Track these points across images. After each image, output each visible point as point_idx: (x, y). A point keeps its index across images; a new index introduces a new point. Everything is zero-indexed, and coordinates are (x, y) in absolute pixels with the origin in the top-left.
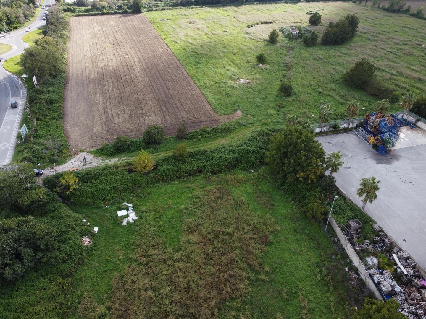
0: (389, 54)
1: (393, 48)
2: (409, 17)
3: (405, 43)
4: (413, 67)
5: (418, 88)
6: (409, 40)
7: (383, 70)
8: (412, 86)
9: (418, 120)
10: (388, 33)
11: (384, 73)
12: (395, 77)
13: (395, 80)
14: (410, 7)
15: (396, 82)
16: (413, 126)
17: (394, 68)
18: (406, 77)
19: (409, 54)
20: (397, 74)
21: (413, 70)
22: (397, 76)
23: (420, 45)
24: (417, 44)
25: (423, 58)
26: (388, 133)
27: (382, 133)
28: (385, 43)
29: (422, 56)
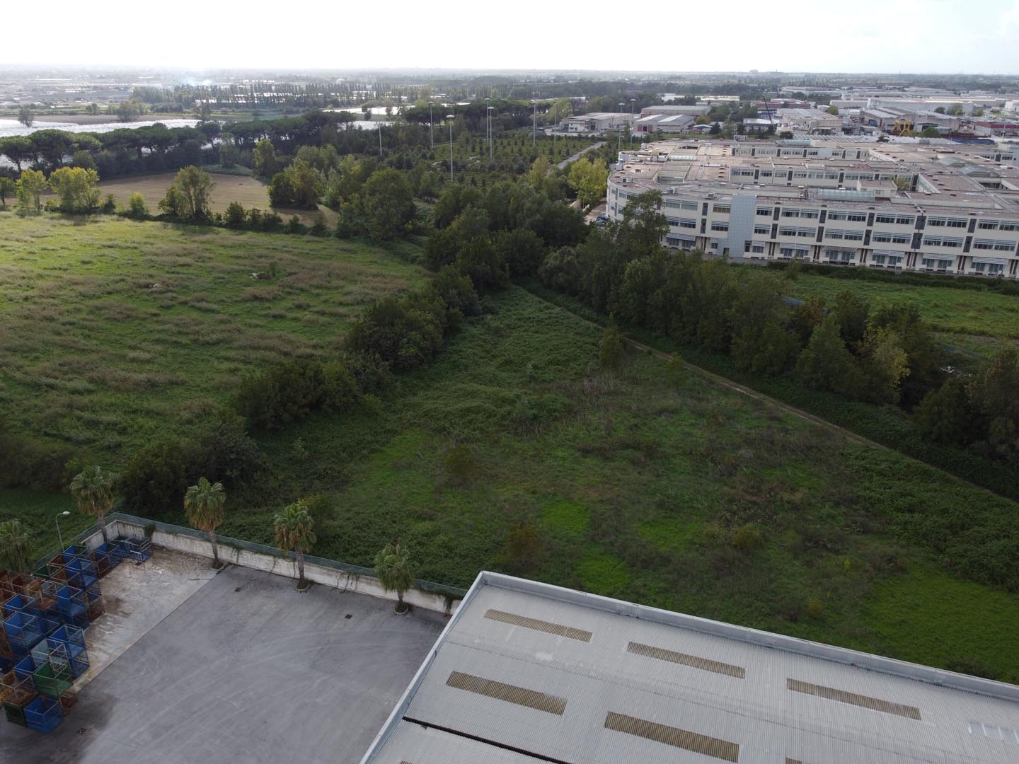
0: (68, 331)
1: (79, 310)
2: (118, 220)
3: (109, 289)
4: (132, 354)
5: (149, 413)
6: (119, 278)
7: (52, 387)
8: (135, 412)
9: (149, 531)
10: (65, 270)
11: (52, 395)
12: (86, 399)
13: (82, 409)
15: (87, 415)
17: (79, 371)
18: (117, 389)
19: (119, 316)
20: (91, 387)
21: (133, 360)
22: (90, 392)
23: (147, 286)
24: (140, 286)
25: (155, 319)
26: (44, 642)
27: (25, 651)
28: (55, 301)
29: (155, 315)
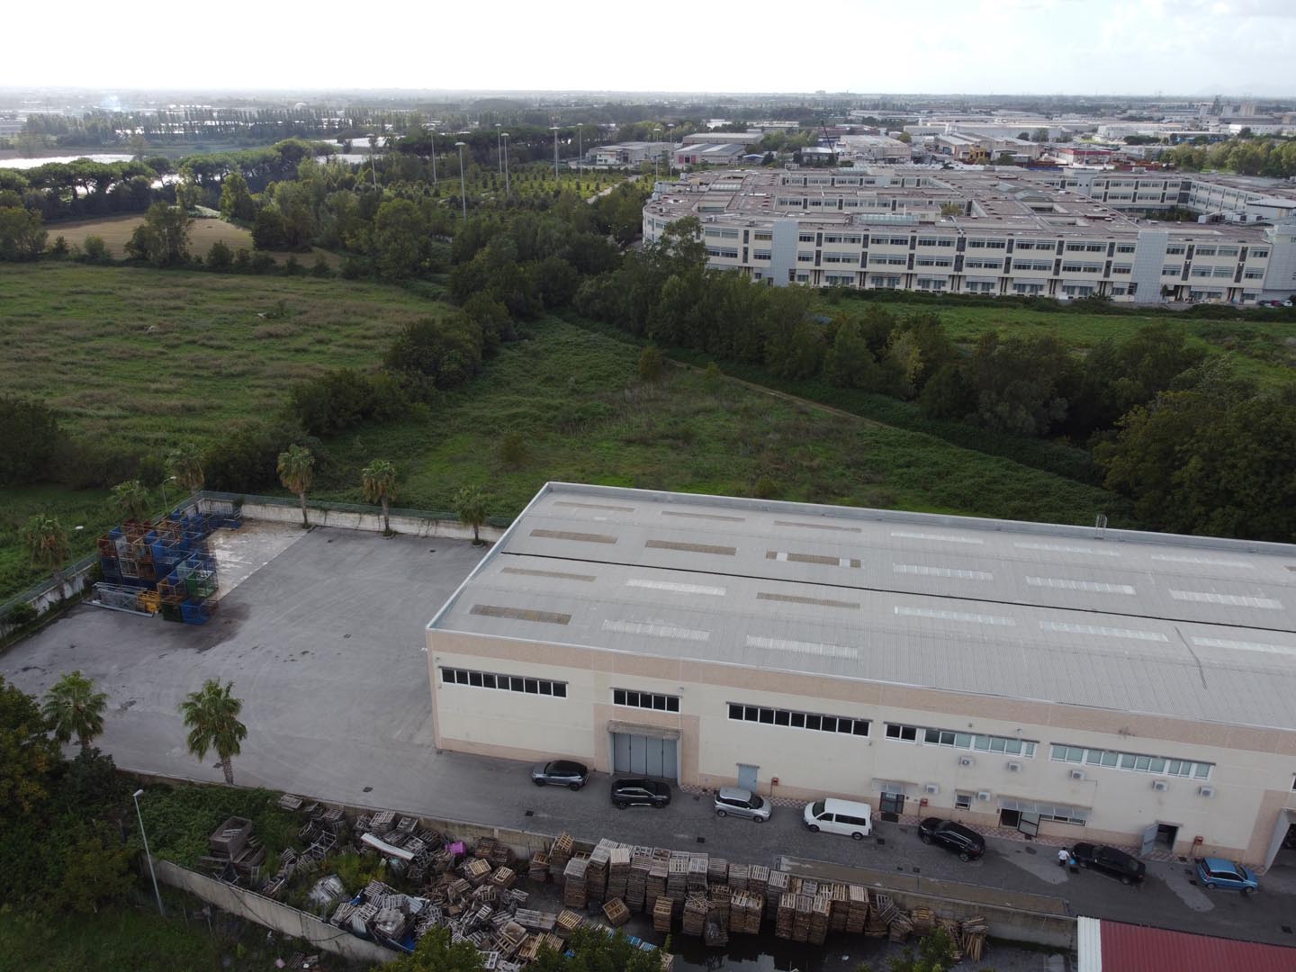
0: (71, 370)
1: (74, 352)
2: (75, 267)
3: (102, 330)
4: (154, 386)
5: (194, 431)
6: (105, 321)
7: (80, 415)
8: (179, 430)
9: (238, 504)
10: (36, 316)
11: (85, 422)
12: (125, 422)
13: (125, 428)
14: (61, 240)
15: (131, 434)
16: (235, 523)
17: (106, 401)
18: (152, 414)
19: (125, 355)
20: (125, 413)
21: (157, 391)
22: (126, 418)
23: (142, 328)
24: (133, 328)
25: (165, 357)
26: (183, 563)
27: (169, 569)
28: (43, 345)
29: (162, 353)
